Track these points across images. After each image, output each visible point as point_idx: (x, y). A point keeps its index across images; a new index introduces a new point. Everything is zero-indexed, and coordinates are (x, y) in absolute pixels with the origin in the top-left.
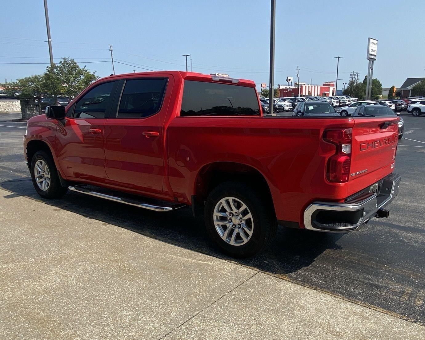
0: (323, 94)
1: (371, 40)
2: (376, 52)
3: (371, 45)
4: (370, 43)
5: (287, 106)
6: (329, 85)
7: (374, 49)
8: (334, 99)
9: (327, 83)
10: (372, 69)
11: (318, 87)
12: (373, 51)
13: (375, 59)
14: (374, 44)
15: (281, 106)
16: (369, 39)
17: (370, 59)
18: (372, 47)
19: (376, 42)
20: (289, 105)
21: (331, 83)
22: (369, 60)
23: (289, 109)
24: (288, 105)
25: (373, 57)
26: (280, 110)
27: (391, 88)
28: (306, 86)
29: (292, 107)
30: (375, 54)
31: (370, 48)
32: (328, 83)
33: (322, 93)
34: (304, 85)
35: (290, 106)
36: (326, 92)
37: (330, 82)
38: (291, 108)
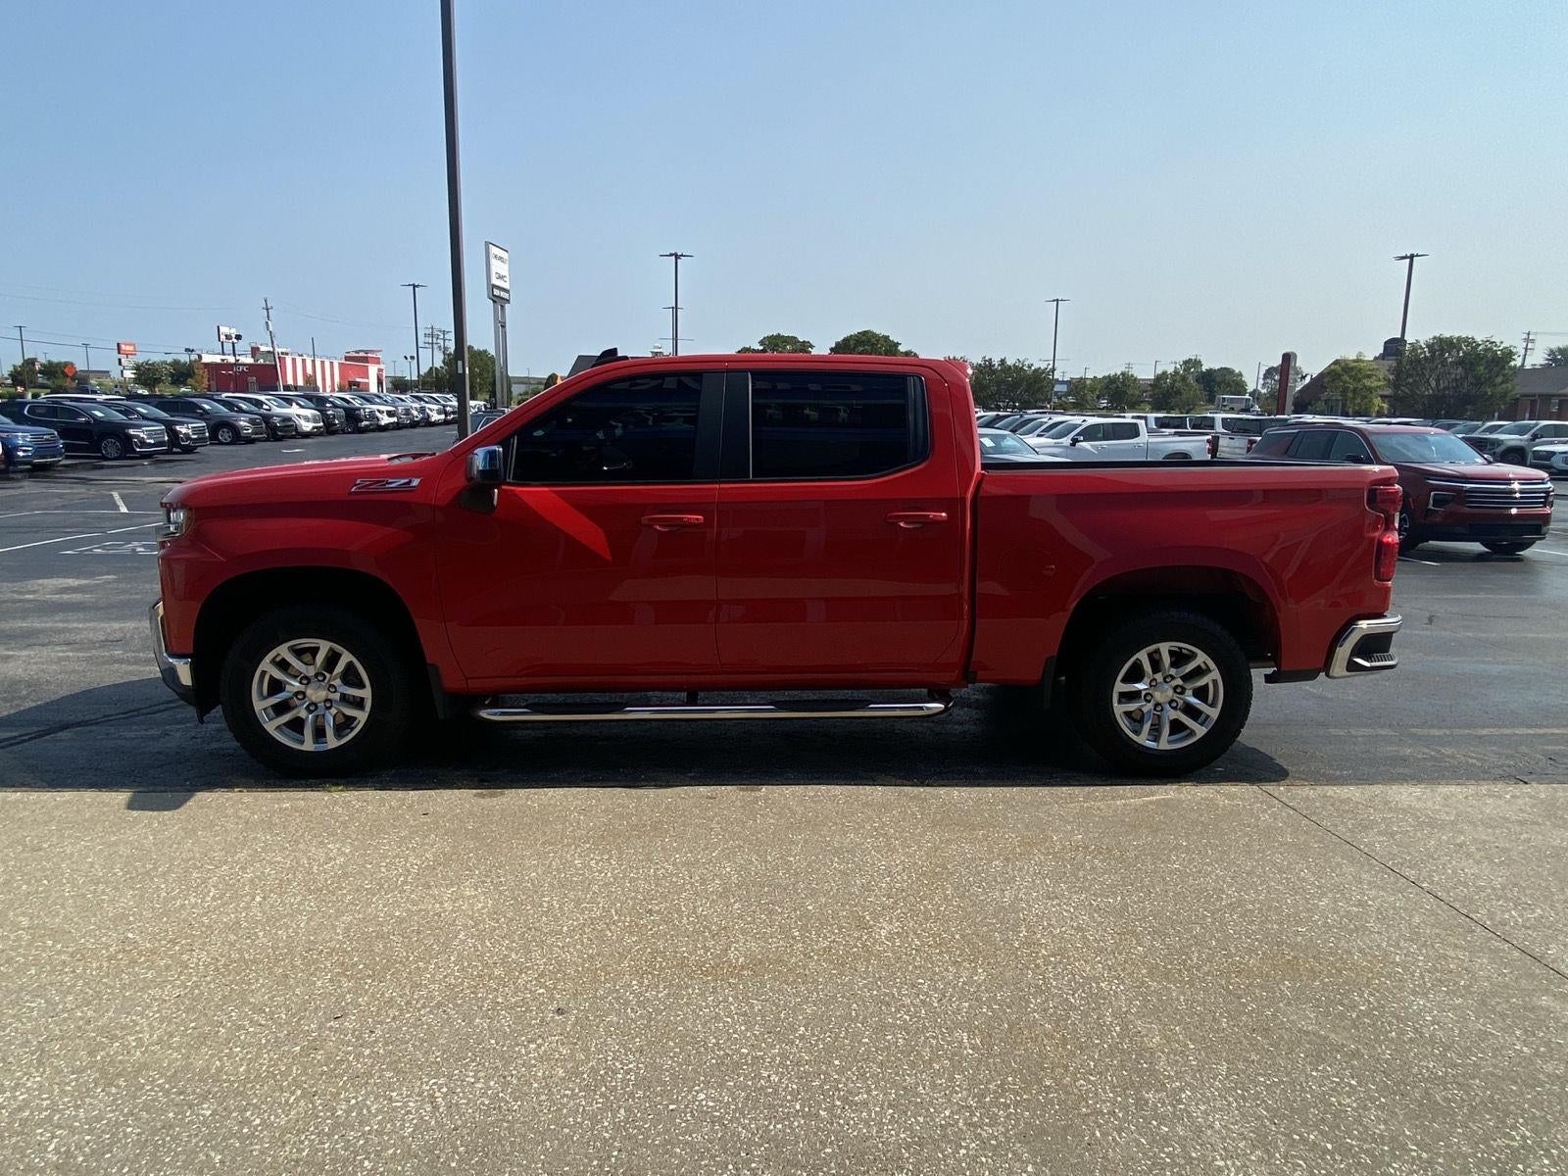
0: (350, 386)
1: (494, 250)
2: (508, 282)
3: (493, 261)
4: (492, 256)
5: (307, 419)
6: (366, 360)
7: (503, 273)
8: (427, 402)
9: (356, 352)
10: (503, 327)
11: (332, 363)
12: (501, 277)
13: (508, 301)
14: (501, 258)
15: (290, 419)
16: (487, 244)
17: (495, 299)
18: (497, 267)
19: (505, 255)
20: (314, 416)
21: (369, 355)
22: (494, 301)
23: (314, 428)
24: (310, 416)
25: (503, 294)
26: (286, 432)
27: (548, 379)
28: (294, 360)
29: (322, 424)
30: (506, 286)
31: (494, 270)
32: (362, 354)
33: (347, 383)
34: (287, 354)
35: (315, 421)
36: (358, 380)
37: (366, 352)
38: (321, 427)
